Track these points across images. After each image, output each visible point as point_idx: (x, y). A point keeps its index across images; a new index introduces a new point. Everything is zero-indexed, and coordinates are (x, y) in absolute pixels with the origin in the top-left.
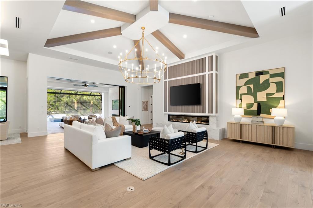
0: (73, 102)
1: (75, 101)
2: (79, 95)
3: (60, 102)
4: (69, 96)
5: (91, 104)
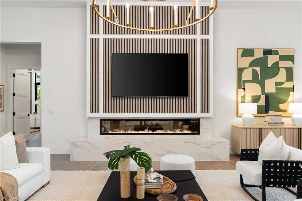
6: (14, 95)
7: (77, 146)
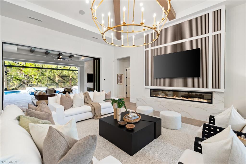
0: (55, 76)
1: (56, 75)
2: (60, 70)
3: (44, 76)
4: (51, 71)
5: (70, 78)
6: (126, 78)
7: (138, 100)
